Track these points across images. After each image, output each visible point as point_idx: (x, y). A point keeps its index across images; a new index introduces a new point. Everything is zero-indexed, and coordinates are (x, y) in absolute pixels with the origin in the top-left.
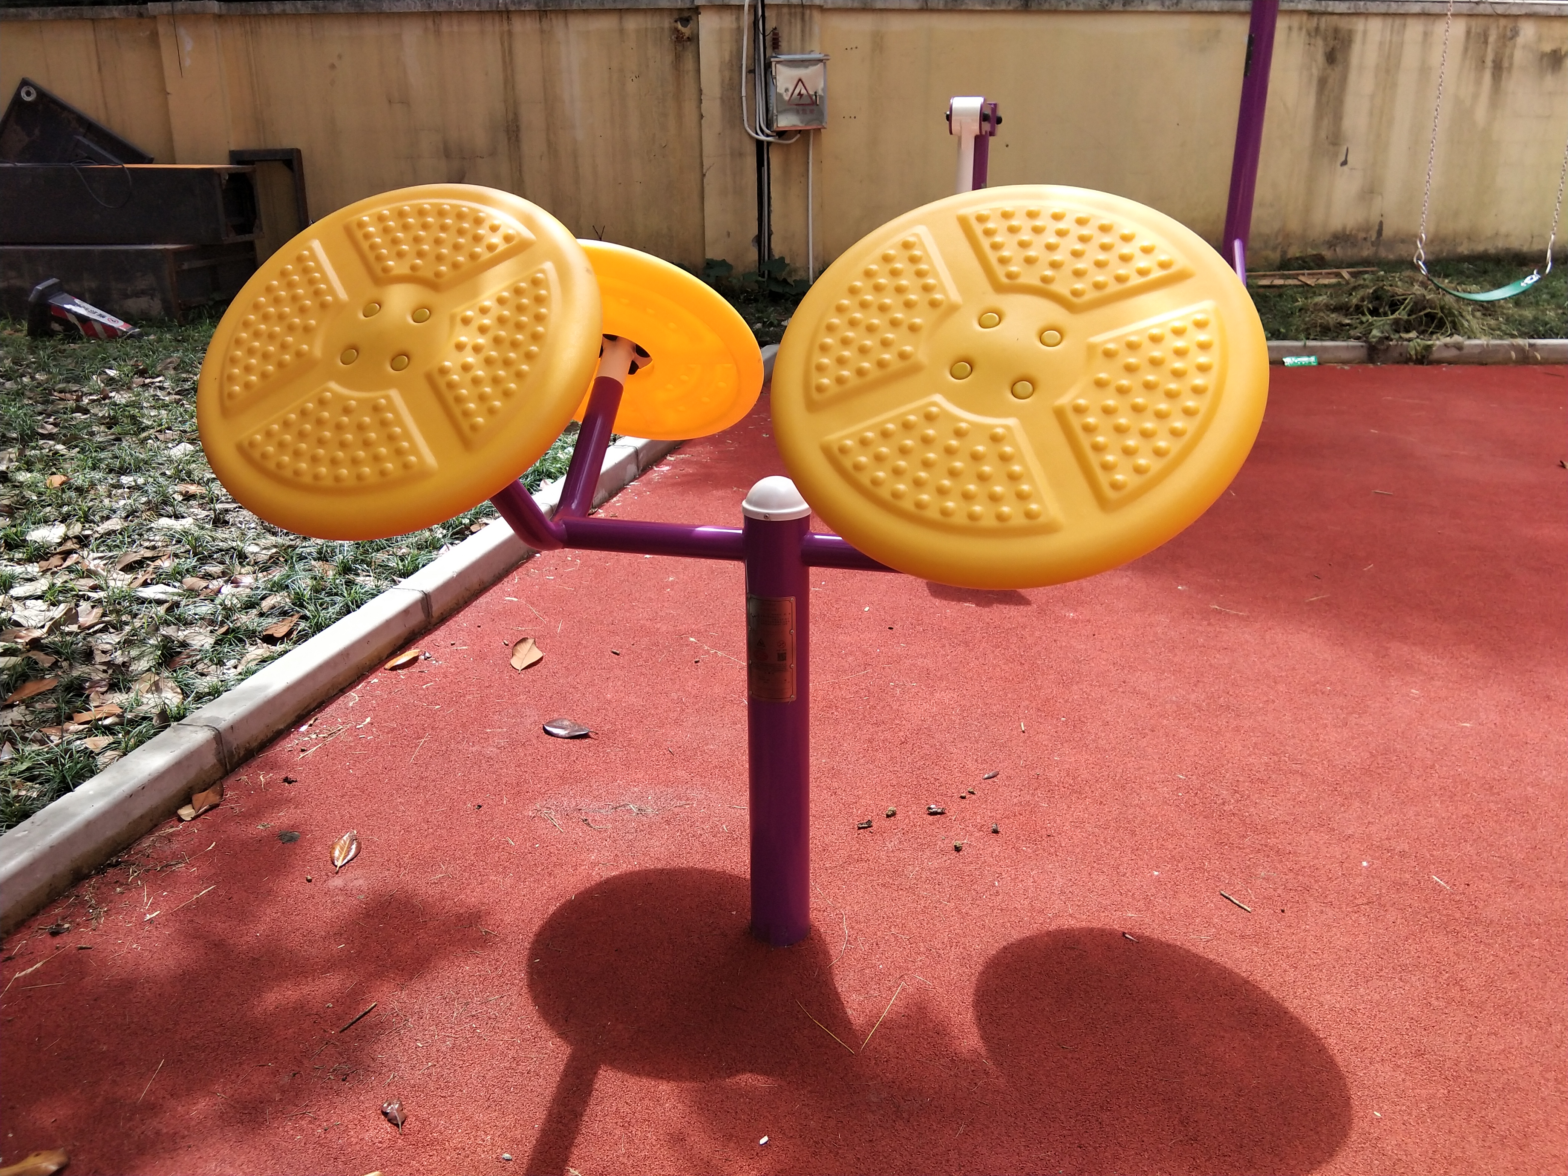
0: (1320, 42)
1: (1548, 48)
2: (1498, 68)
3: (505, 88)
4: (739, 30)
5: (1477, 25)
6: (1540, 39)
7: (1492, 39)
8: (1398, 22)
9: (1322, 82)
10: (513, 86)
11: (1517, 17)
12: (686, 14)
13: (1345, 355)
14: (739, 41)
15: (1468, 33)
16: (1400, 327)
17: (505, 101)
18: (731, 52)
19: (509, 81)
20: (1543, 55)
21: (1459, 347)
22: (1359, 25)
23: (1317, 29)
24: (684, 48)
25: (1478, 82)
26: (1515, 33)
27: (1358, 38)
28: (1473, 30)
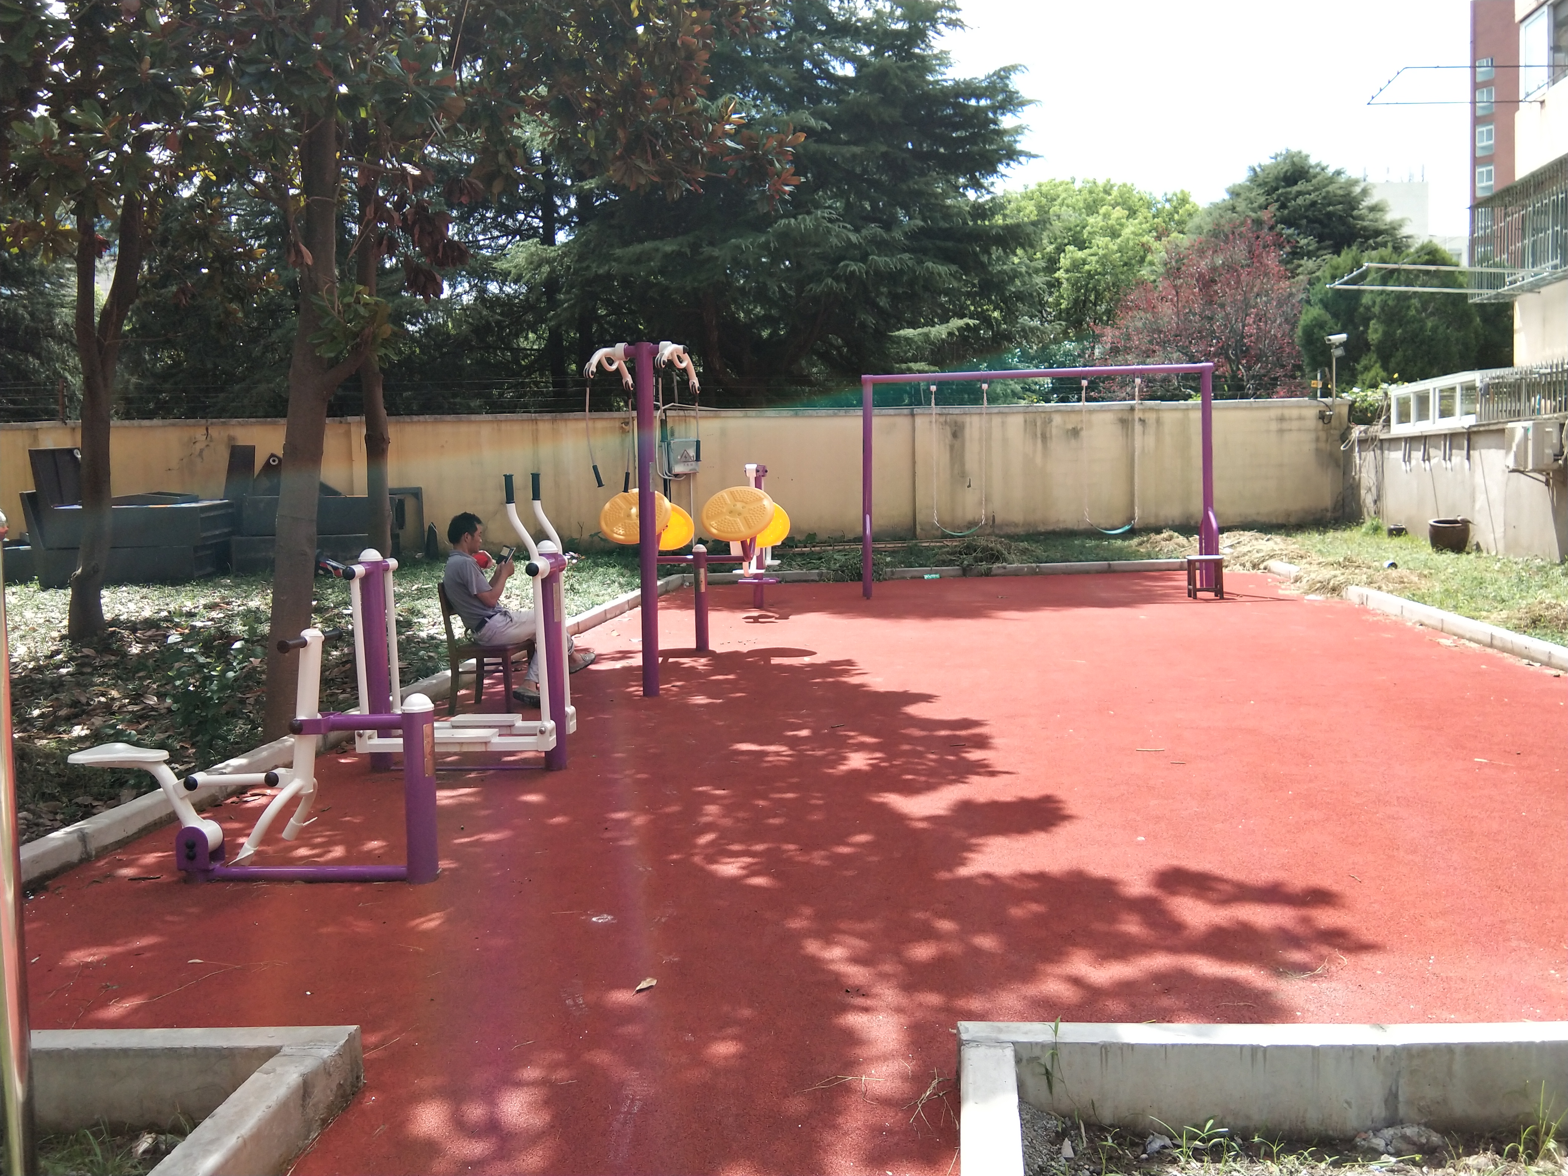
0: (948, 428)
1: (1070, 427)
2: (1044, 437)
3: (534, 456)
5: (1030, 417)
6: (1065, 422)
7: (1039, 424)
8: (988, 417)
9: (952, 447)
11: (1050, 412)
12: (627, 420)
13: (953, 573)
15: (1025, 421)
16: (978, 560)
20: (1068, 431)
21: (1005, 568)
22: (967, 419)
23: (946, 422)
25: (1035, 445)
26: (1051, 421)
27: (968, 425)
28: (1028, 420)
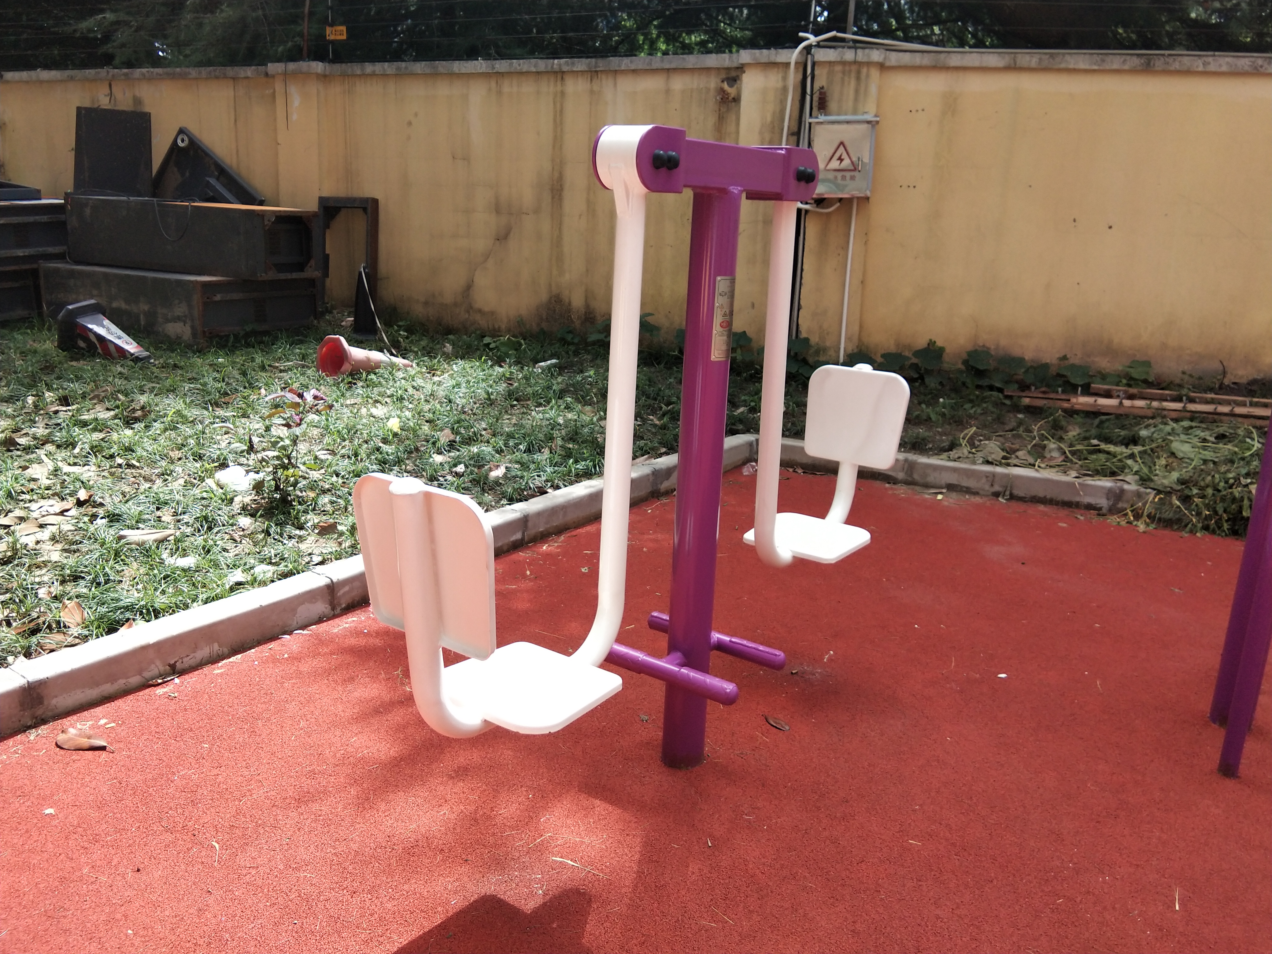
3: (554, 147)
4: (785, 89)
10: (561, 145)
12: (733, 74)
14: (783, 102)
17: (553, 160)
18: (774, 113)
19: (558, 141)
24: (728, 110)
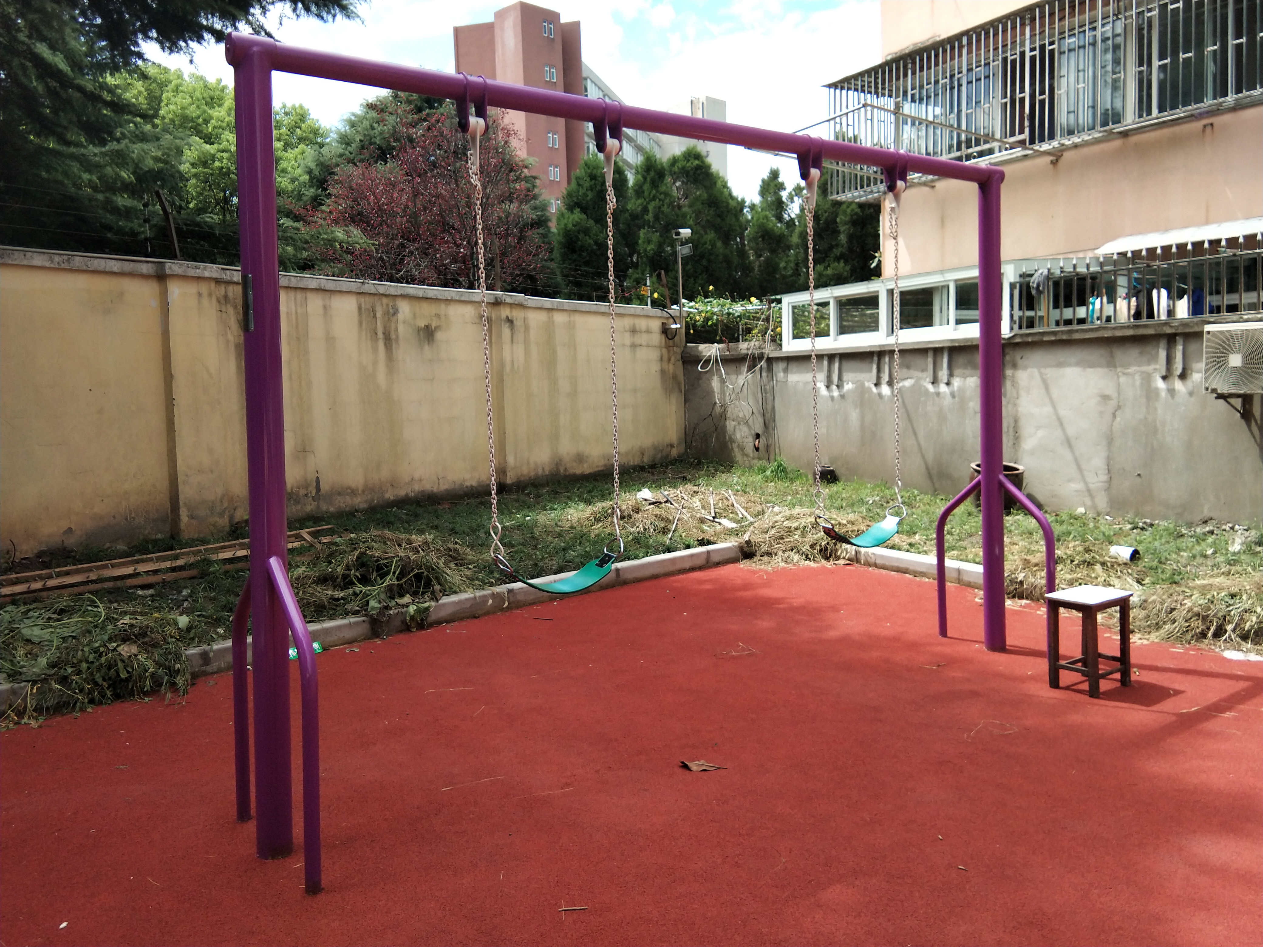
0: (231, 311)
1: (422, 324)
2: (388, 339)
5: (366, 302)
6: (415, 316)
7: (379, 315)
8: (299, 295)
11: (394, 299)
13: (348, 634)
15: (360, 308)
16: (394, 593)
20: (419, 330)
25: (375, 350)
26: (396, 312)
28: (363, 306)
